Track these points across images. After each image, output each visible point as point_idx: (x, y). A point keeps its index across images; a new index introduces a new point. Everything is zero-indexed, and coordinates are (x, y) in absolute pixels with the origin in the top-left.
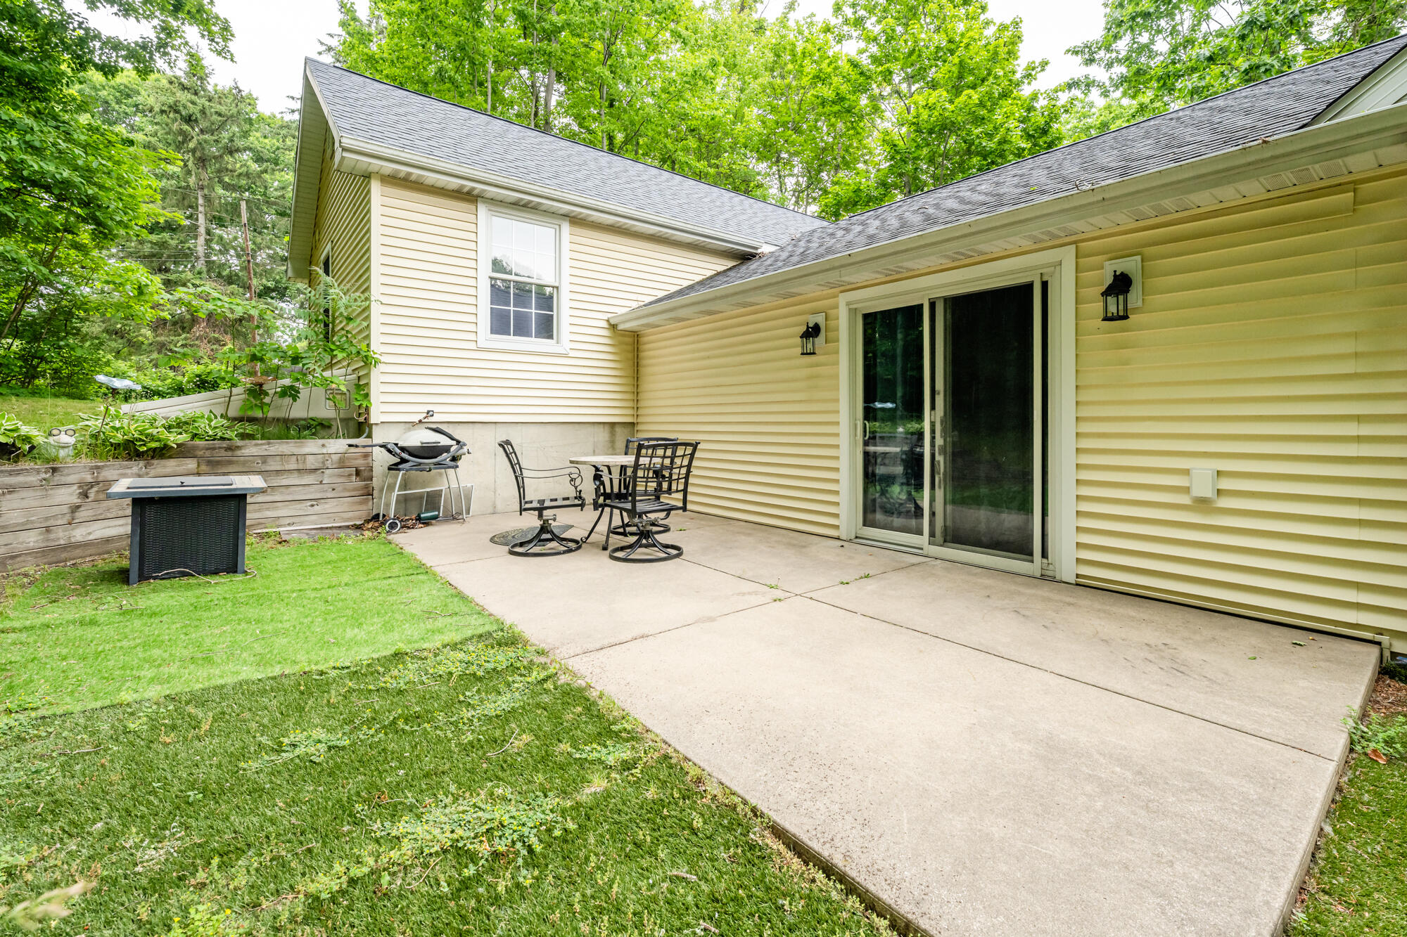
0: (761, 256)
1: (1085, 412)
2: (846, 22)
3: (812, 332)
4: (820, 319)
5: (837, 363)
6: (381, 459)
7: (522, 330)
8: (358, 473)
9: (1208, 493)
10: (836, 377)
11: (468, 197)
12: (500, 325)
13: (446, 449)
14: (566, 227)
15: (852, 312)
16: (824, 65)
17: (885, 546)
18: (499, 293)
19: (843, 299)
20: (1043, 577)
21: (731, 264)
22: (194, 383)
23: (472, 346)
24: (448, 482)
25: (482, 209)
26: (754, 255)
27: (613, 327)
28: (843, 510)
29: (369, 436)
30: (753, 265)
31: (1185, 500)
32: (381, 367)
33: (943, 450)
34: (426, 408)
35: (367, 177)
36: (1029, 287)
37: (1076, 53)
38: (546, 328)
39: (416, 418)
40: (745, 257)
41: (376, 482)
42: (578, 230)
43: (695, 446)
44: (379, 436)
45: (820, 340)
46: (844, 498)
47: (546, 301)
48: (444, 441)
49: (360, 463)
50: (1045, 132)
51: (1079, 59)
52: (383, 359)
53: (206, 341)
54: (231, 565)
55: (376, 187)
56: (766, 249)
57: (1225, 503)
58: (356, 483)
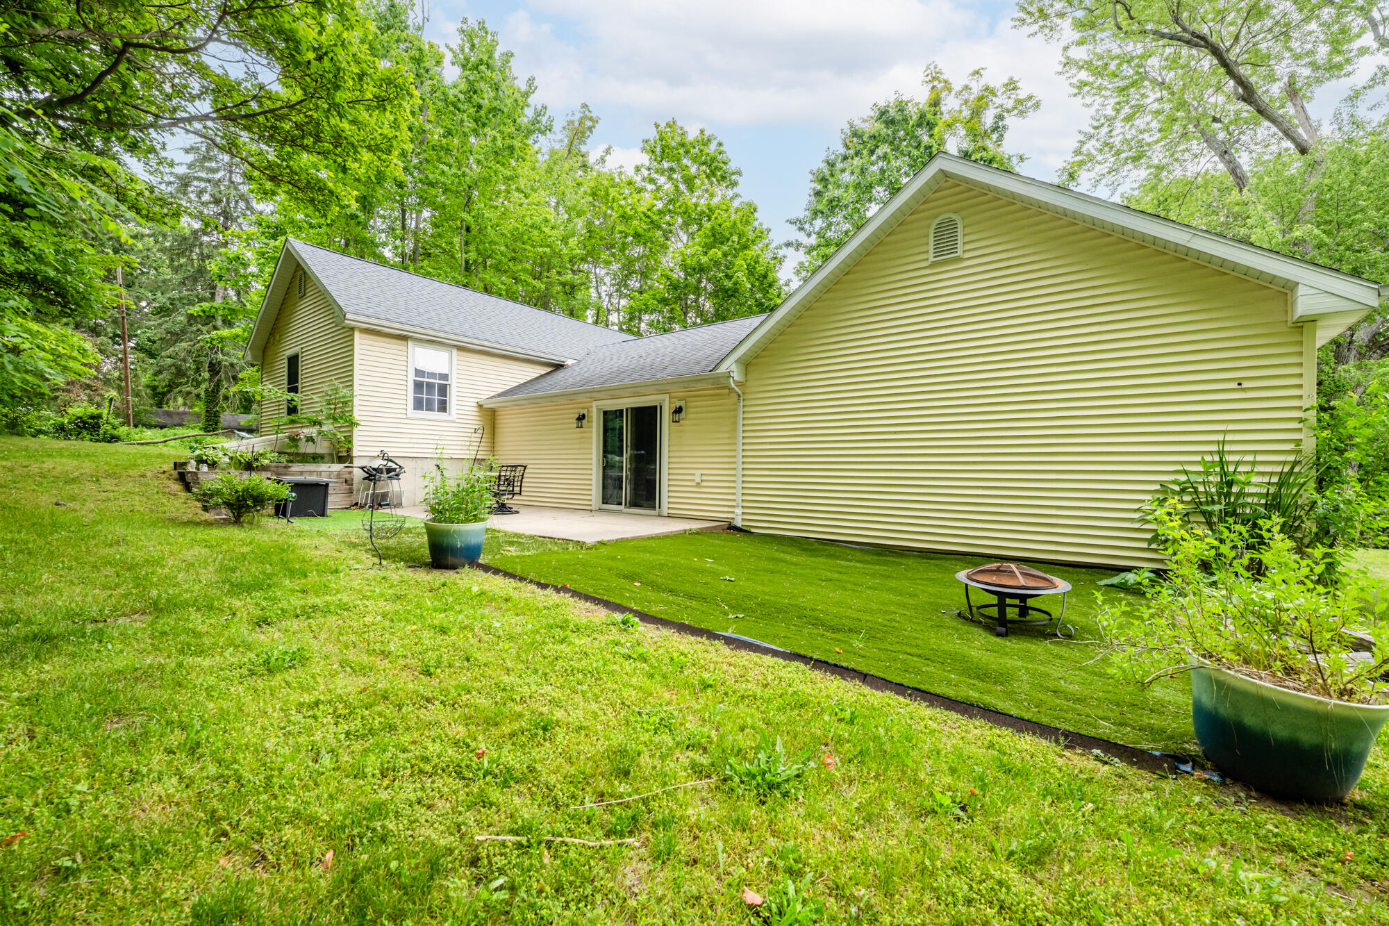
0: (568, 366)
1: (672, 454)
2: (644, 180)
3: (581, 418)
4: (585, 412)
5: (591, 432)
6: (358, 474)
7: (430, 409)
8: (346, 481)
9: (699, 481)
10: (591, 438)
11: (404, 338)
12: (418, 405)
13: (394, 470)
14: (455, 352)
15: (598, 410)
16: (628, 209)
17: (609, 511)
18: (418, 386)
19: (595, 404)
20: (659, 515)
21: (549, 369)
22: (76, 424)
23: (404, 416)
24: (394, 487)
25: (410, 343)
26: (562, 366)
27: (480, 406)
28: (593, 498)
29: (351, 462)
30: (560, 375)
31: (694, 484)
32: (359, 428)
33: (630, 469)
34: (380, 449)
35: (352, 329)
36: (656, 407)
37: (791, 223)
38: (443, 407)
39: (376, 454)
40: (558, 367)
41: (355, 487)
42: (462, 353)
43: (525, 467)
44: (357, 463)
45: (585, 422)
46: (594, 492)
47: (443, 390)
48: (394, 466)
49: (347, 476)
50: (765, 277)
51: (794, 227)
52: (362, 423)
53: (78, 386)
54: (323, 514)
55: (357, 335)
56: (569, 362)
57: (703, 484)
58: (345, 487)
